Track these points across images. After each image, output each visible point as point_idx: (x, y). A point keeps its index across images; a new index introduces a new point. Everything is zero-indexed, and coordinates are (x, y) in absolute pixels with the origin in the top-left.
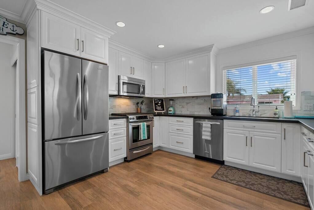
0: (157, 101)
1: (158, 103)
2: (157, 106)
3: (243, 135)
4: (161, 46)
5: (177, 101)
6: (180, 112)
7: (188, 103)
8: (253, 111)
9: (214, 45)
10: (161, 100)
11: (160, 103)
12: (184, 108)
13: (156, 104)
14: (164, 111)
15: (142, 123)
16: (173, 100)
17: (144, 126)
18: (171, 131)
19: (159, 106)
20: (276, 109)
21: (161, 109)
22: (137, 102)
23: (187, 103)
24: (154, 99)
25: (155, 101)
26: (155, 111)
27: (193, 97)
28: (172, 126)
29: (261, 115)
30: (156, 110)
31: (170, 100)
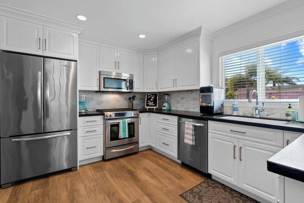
0: (150, 96)
1: (151, 98)
2: (149, 101)
3: (231, 143)
4: (142, 36)
5: (173, 96)
6: (176, 108)
7: (184, 98)
8: (256, 109)
9: (202, 26)
10: (155, 94)
11: (153, 98)
12: (179, 103)
13: (148, 99)
14: (156, 107)
15: (121, 121)
16: (168, 95)
17: (124, 123)
18: (158, 130)
19: (151, 101)
20: (290, 107)
21: (153, 105)
22: (129, 97)
23: (182, 98)
24: (147, 94)
25: (147, 96)
26: (146, 107)
27: (188, 91)
28: (159, 125)
29: (267, 115)
30: (148, 105)
31: (164, 94)
